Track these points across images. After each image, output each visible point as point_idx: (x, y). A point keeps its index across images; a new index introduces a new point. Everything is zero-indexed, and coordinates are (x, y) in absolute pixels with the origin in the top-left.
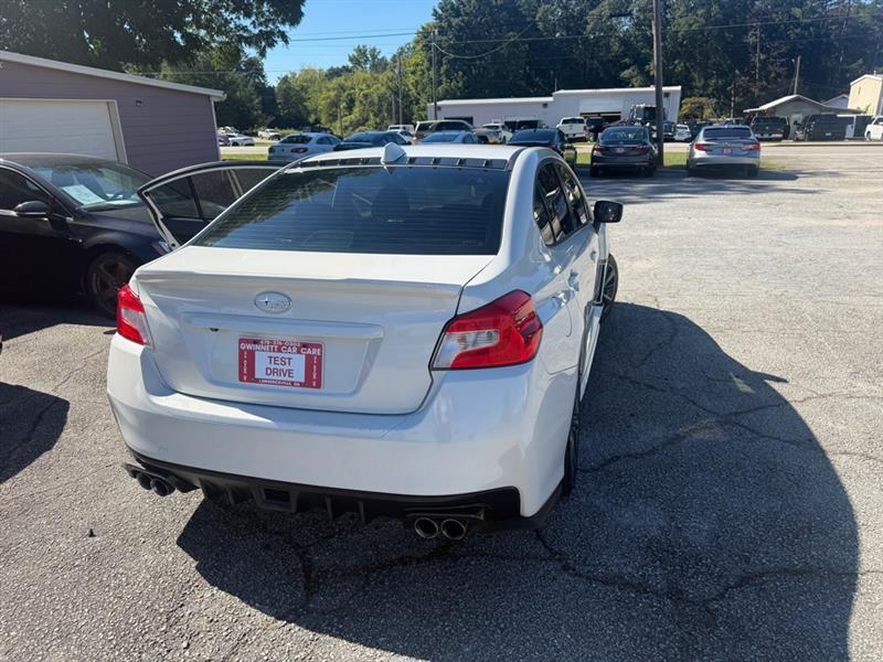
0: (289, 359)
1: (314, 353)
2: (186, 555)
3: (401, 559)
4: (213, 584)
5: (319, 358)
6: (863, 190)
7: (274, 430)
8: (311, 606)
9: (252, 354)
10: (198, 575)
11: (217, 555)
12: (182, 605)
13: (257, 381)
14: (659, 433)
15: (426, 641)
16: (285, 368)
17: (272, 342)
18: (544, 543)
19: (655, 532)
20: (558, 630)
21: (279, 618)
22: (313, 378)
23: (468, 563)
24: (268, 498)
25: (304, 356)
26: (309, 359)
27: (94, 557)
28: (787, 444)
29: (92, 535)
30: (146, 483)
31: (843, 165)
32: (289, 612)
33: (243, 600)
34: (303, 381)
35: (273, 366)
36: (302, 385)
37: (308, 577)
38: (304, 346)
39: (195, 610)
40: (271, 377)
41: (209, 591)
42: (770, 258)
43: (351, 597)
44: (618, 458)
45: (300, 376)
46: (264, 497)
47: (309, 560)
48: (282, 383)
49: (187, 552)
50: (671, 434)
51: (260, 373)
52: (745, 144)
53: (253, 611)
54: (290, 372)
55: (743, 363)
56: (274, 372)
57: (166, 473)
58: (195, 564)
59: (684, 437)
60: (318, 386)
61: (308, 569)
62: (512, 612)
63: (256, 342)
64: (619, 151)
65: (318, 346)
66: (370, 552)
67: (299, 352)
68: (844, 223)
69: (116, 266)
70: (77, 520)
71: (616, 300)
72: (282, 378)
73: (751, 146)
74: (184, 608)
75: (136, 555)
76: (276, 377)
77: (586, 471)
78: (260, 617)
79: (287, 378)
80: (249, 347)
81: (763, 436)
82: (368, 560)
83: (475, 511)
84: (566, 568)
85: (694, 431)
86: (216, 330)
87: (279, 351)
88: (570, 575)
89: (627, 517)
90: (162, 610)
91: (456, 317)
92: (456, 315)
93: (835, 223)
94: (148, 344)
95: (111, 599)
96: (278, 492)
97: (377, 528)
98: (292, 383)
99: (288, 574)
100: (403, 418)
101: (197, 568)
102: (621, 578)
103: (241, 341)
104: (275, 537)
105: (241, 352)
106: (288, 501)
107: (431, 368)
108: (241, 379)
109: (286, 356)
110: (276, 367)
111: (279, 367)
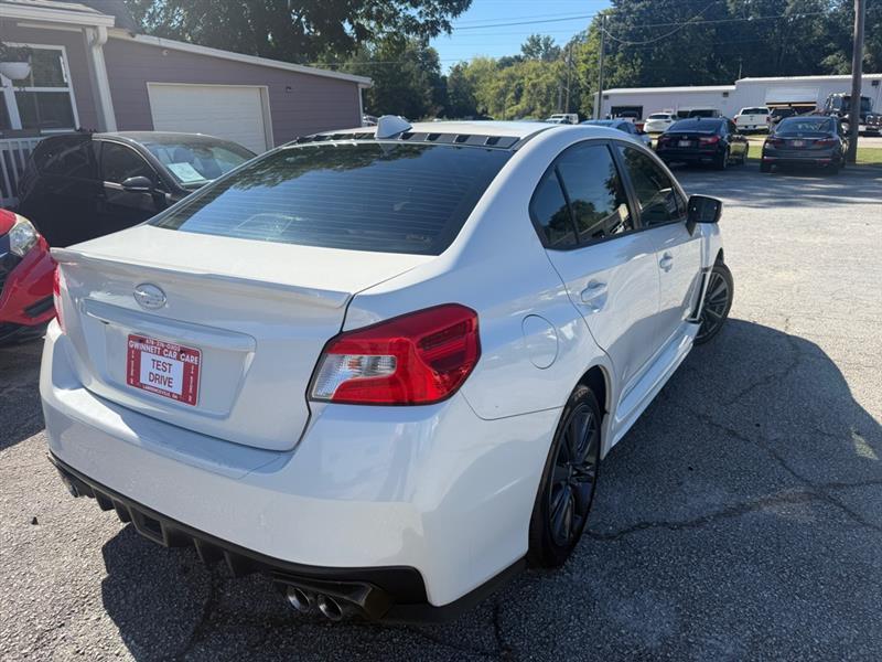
0: (170, 365)
1: (192, 361)
2: (103, 563)
4: (106, 606)
5: (196, 367)
9: (138, 353)
10: (99, 591)
11: (132, 570)
12: (63, 625)
13: (142, 386)
14: (717, 498)
16: (166, 375)
17: (155, 343)
19: (653, 642)
22: (189, 395)
25: (183, 364)
26: (187, 366)
27: (21, 548)
29: (35, 522)
34: (180, 393)
35: (155, 371)
36: (179, 398)
37: (206, 617)
38: (184, 351)
40: (152, 384)
41: (97, 614)
44: (648, 524)
45: (177, 388)
48: (161, 393)
49: (107, 560)
50: (732, 503)
51: (144, 379)
53: (124, 650)
54: (169, 380)
56: (156, 378)
58: (105, 576)
59: (750, 509)
60: (193, 403)
61: (211, 606)
63: (142, 341)
64: (796, 144)
65: (196, 354)
67: (178, 359)
71: (731, 315)
72: (162, 386)
74: (62, 629)
75: (58, 554)
76: (157, 385)
77: (597, 537)
79: (166, 388)
80: (137, 345)
81: (864, 524)
85: (766, 502)
86: (107, 323)
87: (162, 354)
89: (624, 612)
90: (39, 627)
92: (341, 333)
98: (171, 393)
99: (187, 609)
100: (275, 456)
101: (103, 581)
103: (130, 338)
105: (130, 350)
106: (160, 532)
107: (308, 398)
108: (129, 382)
109: (168, 361)
110: (158, 372)
111: (161, 373)
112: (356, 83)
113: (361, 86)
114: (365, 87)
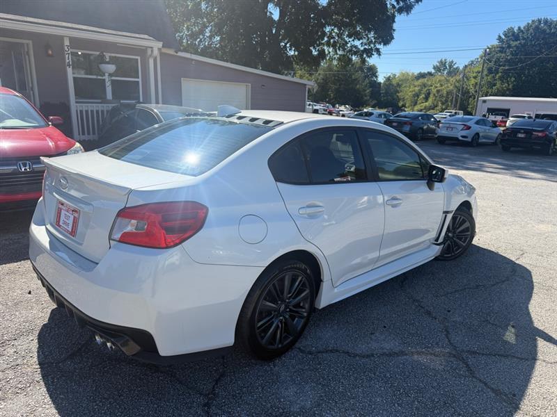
1: (76, 216)
4: (39, 335)
8: (60, 364)
9: (61, 209)
10: (40, 328)
12: (16, 339)
14: (390, 345)
16: (68, 221)
17: (67, 206)
18: (216, 384)
21: (40, 364)
25: (73, 217)
32: (48, 363)
34: (71, 231)
35: (65, 219)
38: (74, 210)
39: (17, 344)
40: (63, 225)
41: (33, 338)
43: (81, 368)
44: (337, 351)
45: (70, 228)
48: (65, 230)
49: (50, 316)
50: (396, 350)
53: (36, 355)
54: (68, 224)
56: (65, 223)
58: (46, 322)
59: (406, 355)
60: (74, 236)
63: (63, 204)
65: (78, 212)
67: (72, 214)
72: (66, 227)
75: (32, 309)
78: (35, 359)
81: (474, 377)
85: (418, 353)
87: (67, 211)
90: (5, 338)
92: (125, 207)
98: (68, 231)
101: (44, 324)
103: (59, 202)
105: (58, 208)
107: (110, 238)
108: (56, 224)
109: (69, 215)
112: (305, 85)
113: (307, 87)
114: (310, 87)
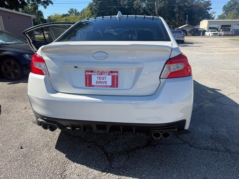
0: (105, 77)
1: (115, 75)
2: (60, 152)
3: (137, 147)
4: (74, 162)
5: (117, 76)
6: (211, 47)
7: (102, 103)
8: (113, 166)
10: (67, 159)
11: (72, 151)
12: (65, 170)
13: (93, 86)
15: (160, 175)
16: (104, 81)
17: (98, 72)
18: (180, 139)
20: (200, 166)
21: (103, 172)
22: (115, 83)
23: (159, 147)
24: (97, 128)
25: (111, 76)
26: (113, 77)
27: (25, 156)
28: (232, 106)
29: (22, 148)
30: (45, 127)
31: (203, 41)
32: (106, 169)
33: (87, 166)
34: (111, 85)
35: (99, 80)
36: (110, 87)
37: (107, 156)
38: (112, 72)
39: (71, 171)
40: (98, 84)
41: (74, 165)
42: (197, 61)
43: (126, 162)
45: (109, 83)
46: (96, 128)
47: (105, 150)
48: (103, 86)
49: (60, 151)
51: (94, 83)
52: (181, 35)
53: (93, 170)
54: (105, 82)
55: (207, 86)
56: (99, 82)
57: (55, 123)
58: (65, 155)
59: (203, 106)
60: (117, 87)
61: (106, 153)
62: (182, 162)
63: (92, 72)
65: (117, 72)
66: (125, 146)
67: (109, 75)
68: (211, 53)
69: (10, 62)
70: (14, 143)
72: (103, 84)
73: (182, 35)
74: (66, 171)
75: (41, 154)
76: (100, 84)
78: (96, 172)
79: (104, 84)
80: (89, 73)
82: (126, 149)
83: (174, 128)
84: (191, 146)
85: (205, 104)
86: (77, 67)
87: (101, 74)
88: (193, 148)
90: (58, 173)
91: (170, 59)
92: (170, 58)
93: (208, 53)
94: (47, 75)
95: (37, 171)
96: (102, 126)
97: (124, 138)
98: (107, 86)
99: (100, 156)
100: (150, 97)
101: (66, 156)
102: (209, 147)
103: (86, 71)
104: (90, 144)
105: (86, 76)
106: (106, 129)
107: (160, 78)
108: (86, 86)
109: (104, 76)
110: (100, 80)
111: (101, 80)
